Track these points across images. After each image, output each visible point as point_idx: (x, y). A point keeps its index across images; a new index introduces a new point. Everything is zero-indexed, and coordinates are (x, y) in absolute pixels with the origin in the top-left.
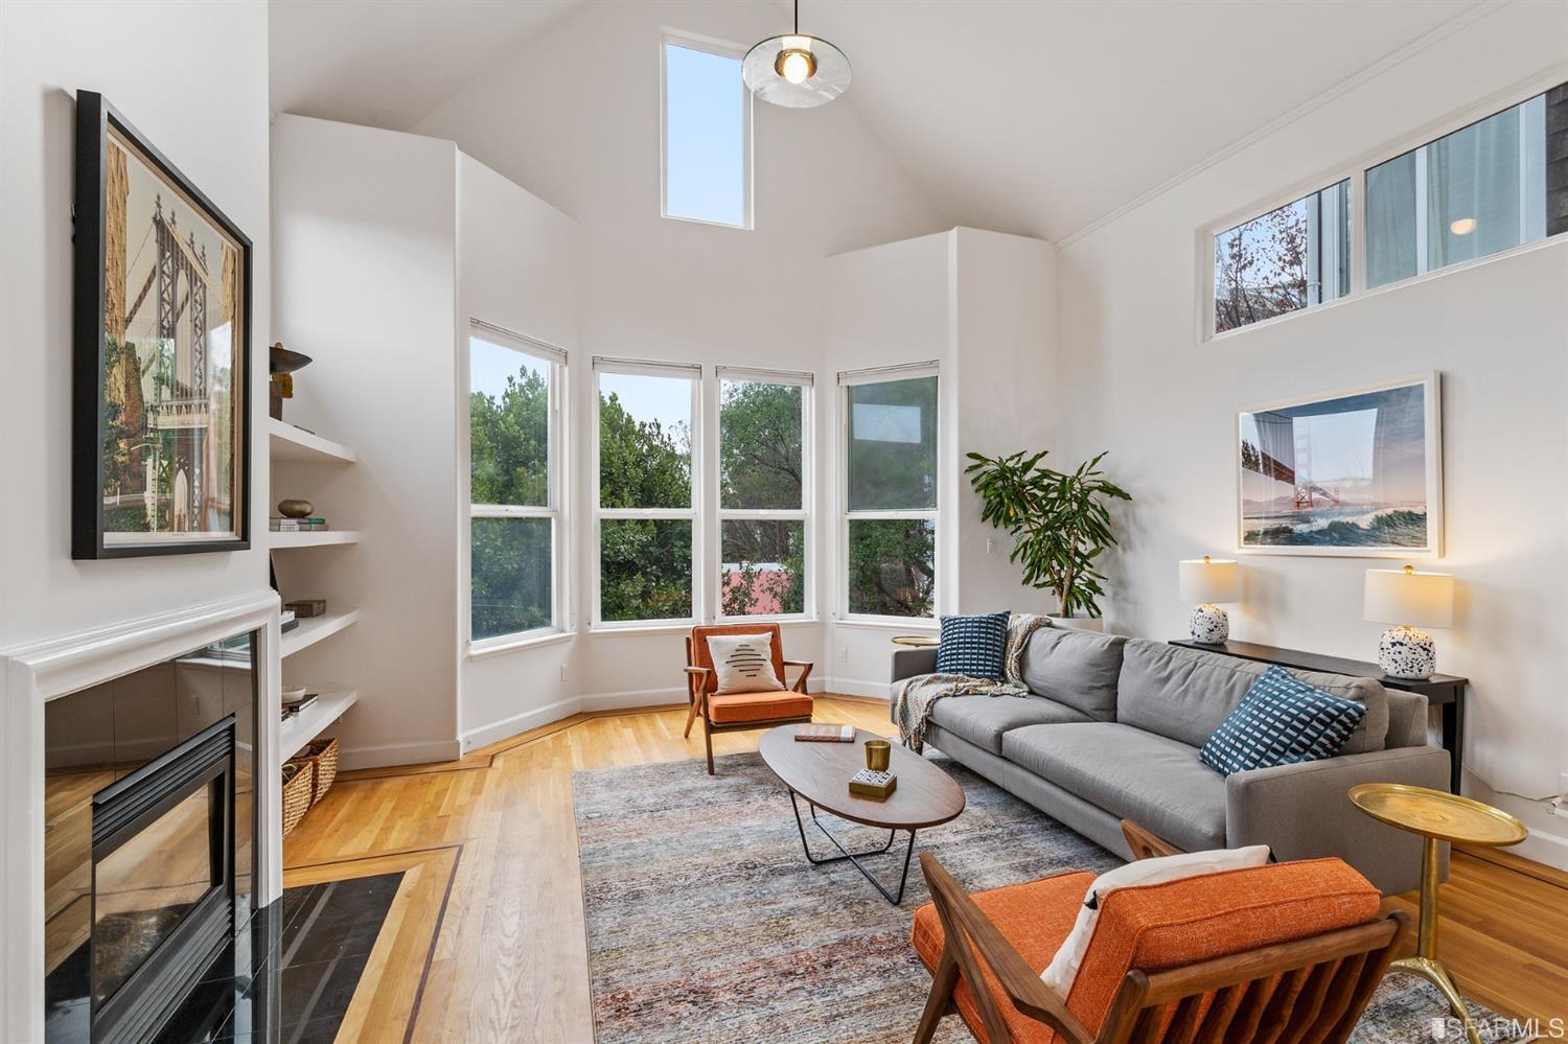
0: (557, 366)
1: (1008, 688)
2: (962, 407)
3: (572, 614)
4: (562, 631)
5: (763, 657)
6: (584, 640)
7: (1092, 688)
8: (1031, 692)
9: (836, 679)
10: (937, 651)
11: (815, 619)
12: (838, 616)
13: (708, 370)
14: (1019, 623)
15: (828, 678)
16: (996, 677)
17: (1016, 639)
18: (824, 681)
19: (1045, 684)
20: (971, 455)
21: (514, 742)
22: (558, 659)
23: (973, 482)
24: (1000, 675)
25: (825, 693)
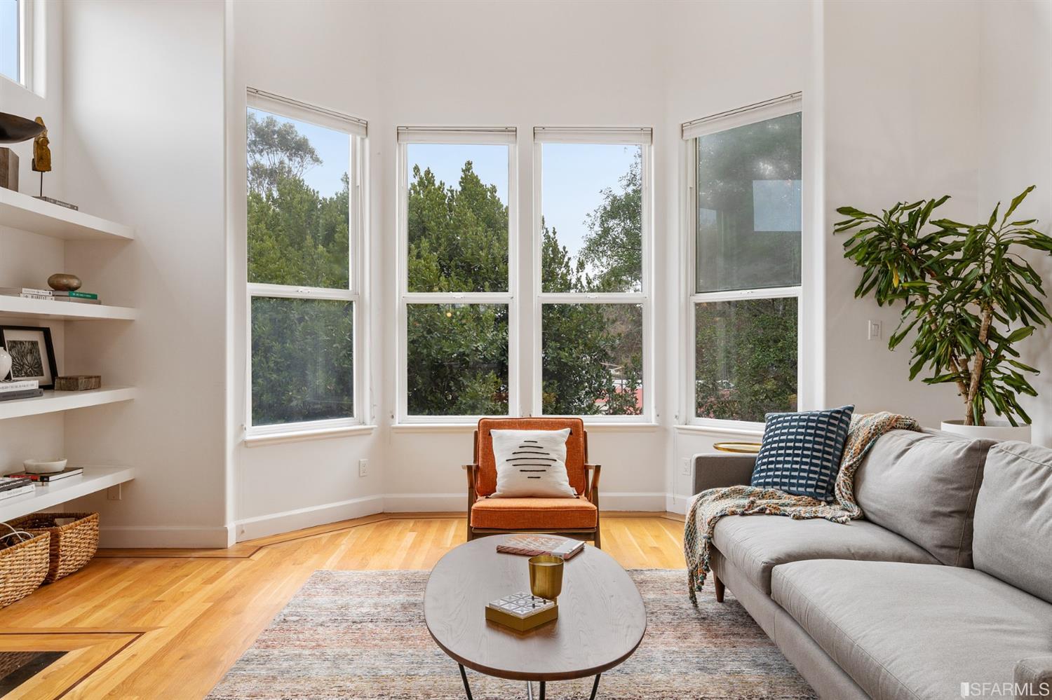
0: (359, 138)
1: (834, 511)
2: (828, 147)
3: (373, 406)
4: (364, 423)
5: (553, 456)
6: (387, 434)
7: (937, 514)
8: (864, 518)
9: (677, 497)
10: (756, 458)
11: (654, 422)
12: (682, 419)
13: (525, 133)
14: (861, 423)
15: (669, 495)
16: (821, 495)
17: (856, 443)
18: (664, 498)
19: (879, 507)
20: (842, 211)
21: (294, 535)
22: (357, 451)
23: (846, 245)
24: (826, 494)
25: (666, 511)
